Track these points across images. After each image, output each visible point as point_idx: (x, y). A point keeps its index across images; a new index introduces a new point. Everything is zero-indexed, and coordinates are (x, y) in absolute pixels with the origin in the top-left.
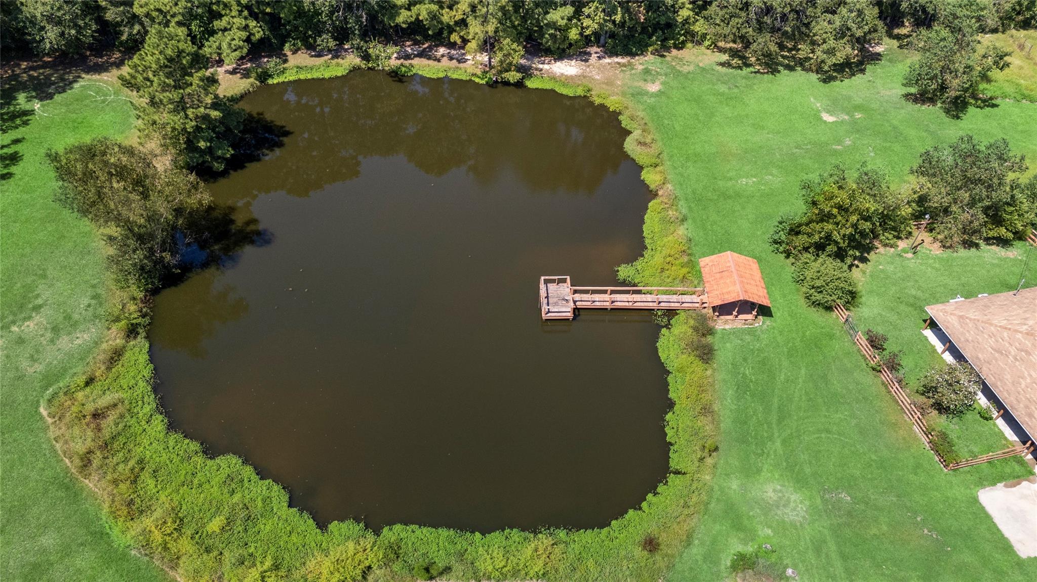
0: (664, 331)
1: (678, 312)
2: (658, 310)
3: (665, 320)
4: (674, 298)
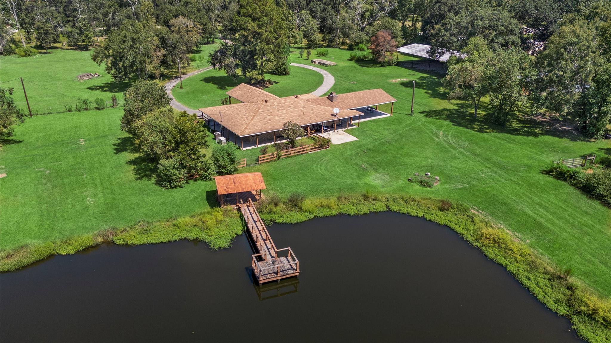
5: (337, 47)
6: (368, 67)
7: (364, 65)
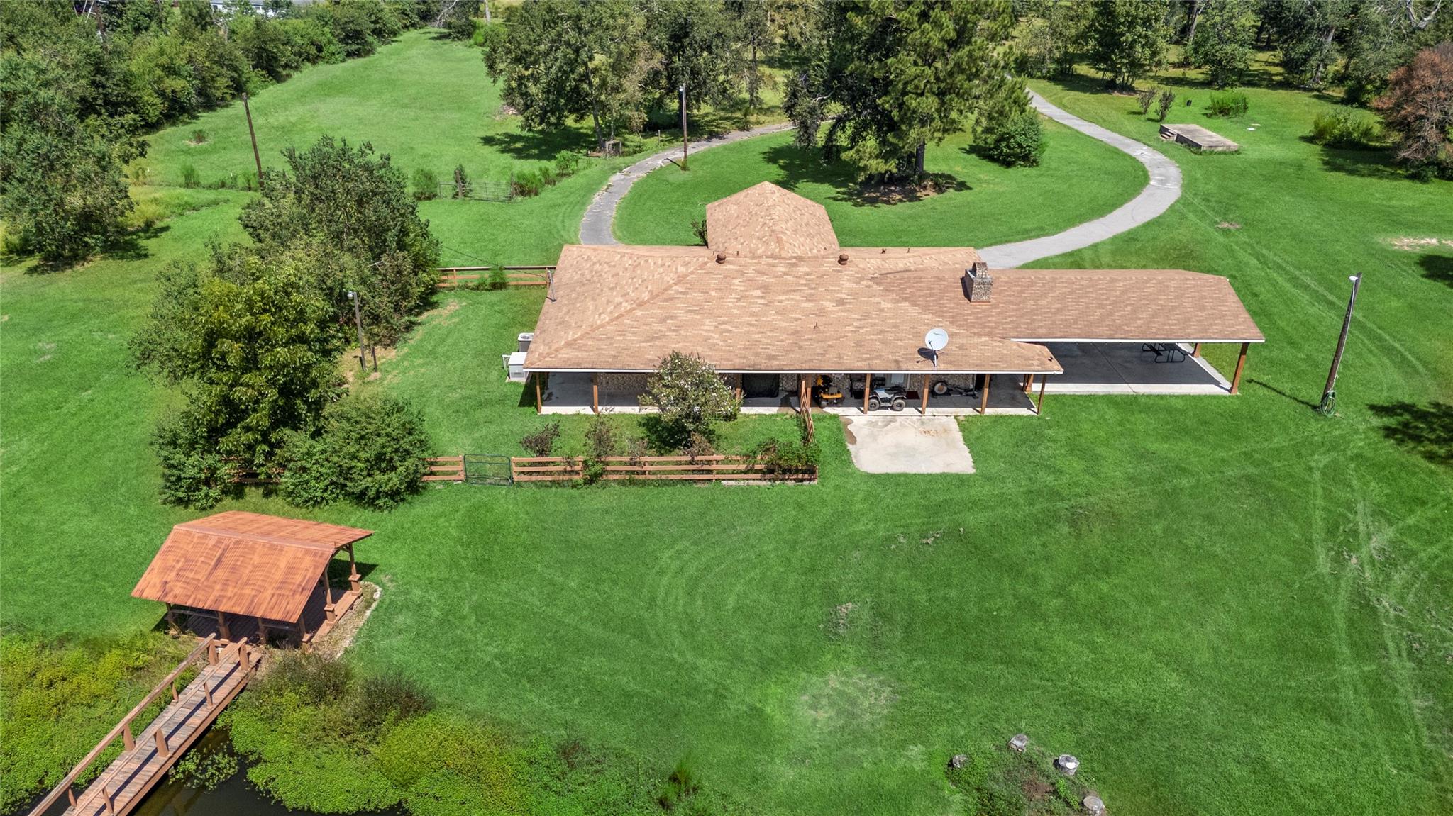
0: (256, 775)
1: (220, 724)
2: (176, 765)
3: (222, 760)
4: (175, 711)
5: (1311, 90)
6: (1352, 172)
7: (1348, 164)
